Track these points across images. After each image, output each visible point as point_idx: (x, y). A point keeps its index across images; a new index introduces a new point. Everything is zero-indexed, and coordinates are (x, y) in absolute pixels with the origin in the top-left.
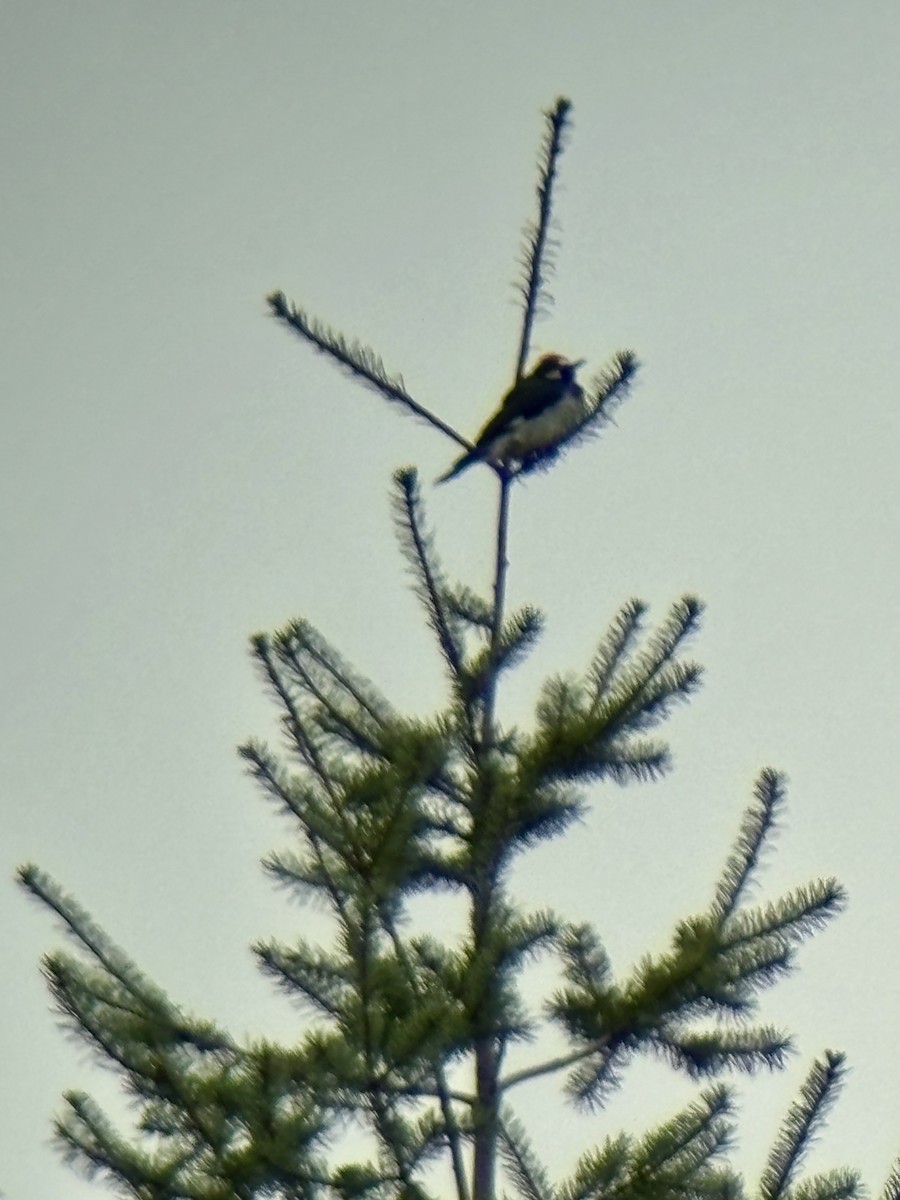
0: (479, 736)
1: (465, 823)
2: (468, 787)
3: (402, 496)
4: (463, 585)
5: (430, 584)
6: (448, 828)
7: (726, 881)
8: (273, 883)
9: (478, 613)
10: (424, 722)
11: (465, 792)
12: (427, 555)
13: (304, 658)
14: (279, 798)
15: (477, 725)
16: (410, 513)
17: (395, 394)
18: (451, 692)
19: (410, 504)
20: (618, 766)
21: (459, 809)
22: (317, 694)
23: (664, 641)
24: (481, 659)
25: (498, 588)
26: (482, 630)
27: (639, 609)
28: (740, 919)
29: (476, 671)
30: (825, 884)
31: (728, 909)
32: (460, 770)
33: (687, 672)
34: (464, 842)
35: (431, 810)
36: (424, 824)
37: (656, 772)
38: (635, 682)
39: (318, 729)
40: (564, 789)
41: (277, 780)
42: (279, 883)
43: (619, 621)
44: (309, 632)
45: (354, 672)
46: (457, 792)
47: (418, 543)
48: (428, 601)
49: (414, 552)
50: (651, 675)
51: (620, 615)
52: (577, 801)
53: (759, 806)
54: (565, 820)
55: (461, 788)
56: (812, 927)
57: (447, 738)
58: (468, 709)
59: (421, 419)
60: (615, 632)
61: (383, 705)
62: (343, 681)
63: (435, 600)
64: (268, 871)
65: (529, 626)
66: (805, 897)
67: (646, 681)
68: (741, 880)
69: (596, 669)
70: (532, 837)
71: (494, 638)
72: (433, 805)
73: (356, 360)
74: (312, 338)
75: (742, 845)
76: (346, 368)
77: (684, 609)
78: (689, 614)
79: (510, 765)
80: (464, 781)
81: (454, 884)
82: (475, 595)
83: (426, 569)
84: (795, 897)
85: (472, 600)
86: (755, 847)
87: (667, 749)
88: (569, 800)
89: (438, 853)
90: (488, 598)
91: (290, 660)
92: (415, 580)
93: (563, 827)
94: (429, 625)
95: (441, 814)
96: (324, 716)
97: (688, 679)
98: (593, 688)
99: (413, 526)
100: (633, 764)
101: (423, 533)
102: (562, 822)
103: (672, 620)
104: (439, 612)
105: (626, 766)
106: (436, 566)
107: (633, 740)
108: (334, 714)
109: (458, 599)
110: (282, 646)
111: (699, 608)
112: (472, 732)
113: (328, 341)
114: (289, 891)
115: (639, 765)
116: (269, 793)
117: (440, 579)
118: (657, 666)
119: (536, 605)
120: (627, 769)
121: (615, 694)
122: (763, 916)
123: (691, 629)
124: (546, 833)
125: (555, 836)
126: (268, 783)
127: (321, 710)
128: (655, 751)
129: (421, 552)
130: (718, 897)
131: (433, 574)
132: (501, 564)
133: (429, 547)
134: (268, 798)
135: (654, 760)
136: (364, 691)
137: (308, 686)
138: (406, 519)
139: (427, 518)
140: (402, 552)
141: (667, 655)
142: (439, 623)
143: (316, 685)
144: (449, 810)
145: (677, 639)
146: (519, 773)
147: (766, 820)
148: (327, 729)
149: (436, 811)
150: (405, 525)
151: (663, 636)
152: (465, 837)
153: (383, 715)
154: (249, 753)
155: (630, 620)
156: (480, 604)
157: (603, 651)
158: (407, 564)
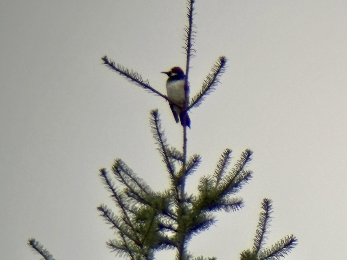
0: (180, 197)
1: (176, 226)
2: (176, 214)
3: (154, 119)
4: (173, 147)
5: (163, 147)
6: (170, 228)
7: (256, 238)
8: (110, 249)
9: (179, 156)
10: (162, 193)
11: (176, 216)
12: (162, 138)
13: (122, 173)
14: (111, 223)
15: (179, 193)
16: (156, 124)
17: (146, 86)
18: (171, 183)
19: (156, 121)
20: (226, 206)
21: (174, 221)
22: (127, 185)
23: (240, 164)
24: (180, 172)
25: (185, 148)
26: (180, 162)
27: (229, 152)
28: (263, 251)
29: (179, 176)
30: (290, 237)
31: (258, 248)
32: (174, 208)
33: (247, 174)
34: (175, 232)
35: (165, 222)
36: (162, 227)
37: (239, 208)
38: (231, 178)
39: (126, 196)
40: (209, 214)
41: (110, 217)
42: (112, 250)
43: (222, 156)
44: (122, 163)
45: (137, 176)
46: (173, 216)
47: (159, 134)
48: (163, 153)
49: (158, 137)
50: (236, 175)
51: (223, 154)
52: (213, 218)
53: (264, 211)
54: (209, 225)
55: (174, 214)
56: (287, 252)
57: (169, 198)
58: (176, 188)
59: (156, 94)
60: (222, 160)
61: (147, 187)
62: (134, 180)
63: (165, 153)
64: (108, 246)
65: (196, 161)
66: (283, 242)
67: (234, 178)
68: (261, 238)
69: (216, 173)
70: (198, 231)
71: (184, 165)
72: (165, 220)
73: (133, 76)
74: (117, 70)
75: (260, 225)
76: (130, 79)
77: (246, 154)
78: (248, 155)
79: (190, 206)
80: (175, 213)
81: (172, 247)
82: (177, 151)
83: (162, 143)
84: (280, 242)
85: (176, 152)
86: (264, 225)
87: (242, 200)
88: (210, 218)
89: (167, 236)
90: (182, 151)
91: (118, 174)
92: (158, 146)
93: (209, 227)
94: (163, 161)
95: (168, 223)
96: (128, 191)
97: (248, 175)
98: (216, 179)
99: (157, 129)
100: (231, 205)
101: (161, 131)
102: (208, 226)
103: (242, 157)
104: (166, 156)
105: (229, 206)
106: (165, 141)
107: (231, 197)
108: (132, 191)
109: (172, 152)
110: (115, 169)
111: (251, 153)
112: (178, 196)
113: (123, 71)
114: (116, 252)
115: (233, 206)
116: (107, 222)
117: (167, 146)
118: (238, 173)
119: (198, 154)
120: (229, 207)
121: (224, 182)
122: (270, 250)
123: (248, 160)
124: (203, 229)
125: (206, 230)
126: (107, 218)
127: (127, 189)
128: (238, 201)
129: (160, 137)
130: (254, 244)
131: (164, 144)
132: (185, 140)
133: (163, 135)
134: (107, 223)
135: (238, 204)
136: (141, 182)
137: (124, 182)
138: (155, 126)
139: (162, 126)
140: (154, 137)
141: (241, 169)
142: (167, 160)
143: (126, 182)
144: (170, 222)
145: (244, 164)
146: (193, 209)
147: (267, 215)
148: (129, 196)
149: (166, 222)
150: (154, 128)
151: (239, 163)
152: (176, 231)
153: (148, 191)
154: (101, 209)
155: (226, 156)
156: (179, 153)
157: (218, 166)
158: (156, 141)
